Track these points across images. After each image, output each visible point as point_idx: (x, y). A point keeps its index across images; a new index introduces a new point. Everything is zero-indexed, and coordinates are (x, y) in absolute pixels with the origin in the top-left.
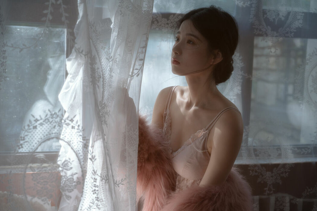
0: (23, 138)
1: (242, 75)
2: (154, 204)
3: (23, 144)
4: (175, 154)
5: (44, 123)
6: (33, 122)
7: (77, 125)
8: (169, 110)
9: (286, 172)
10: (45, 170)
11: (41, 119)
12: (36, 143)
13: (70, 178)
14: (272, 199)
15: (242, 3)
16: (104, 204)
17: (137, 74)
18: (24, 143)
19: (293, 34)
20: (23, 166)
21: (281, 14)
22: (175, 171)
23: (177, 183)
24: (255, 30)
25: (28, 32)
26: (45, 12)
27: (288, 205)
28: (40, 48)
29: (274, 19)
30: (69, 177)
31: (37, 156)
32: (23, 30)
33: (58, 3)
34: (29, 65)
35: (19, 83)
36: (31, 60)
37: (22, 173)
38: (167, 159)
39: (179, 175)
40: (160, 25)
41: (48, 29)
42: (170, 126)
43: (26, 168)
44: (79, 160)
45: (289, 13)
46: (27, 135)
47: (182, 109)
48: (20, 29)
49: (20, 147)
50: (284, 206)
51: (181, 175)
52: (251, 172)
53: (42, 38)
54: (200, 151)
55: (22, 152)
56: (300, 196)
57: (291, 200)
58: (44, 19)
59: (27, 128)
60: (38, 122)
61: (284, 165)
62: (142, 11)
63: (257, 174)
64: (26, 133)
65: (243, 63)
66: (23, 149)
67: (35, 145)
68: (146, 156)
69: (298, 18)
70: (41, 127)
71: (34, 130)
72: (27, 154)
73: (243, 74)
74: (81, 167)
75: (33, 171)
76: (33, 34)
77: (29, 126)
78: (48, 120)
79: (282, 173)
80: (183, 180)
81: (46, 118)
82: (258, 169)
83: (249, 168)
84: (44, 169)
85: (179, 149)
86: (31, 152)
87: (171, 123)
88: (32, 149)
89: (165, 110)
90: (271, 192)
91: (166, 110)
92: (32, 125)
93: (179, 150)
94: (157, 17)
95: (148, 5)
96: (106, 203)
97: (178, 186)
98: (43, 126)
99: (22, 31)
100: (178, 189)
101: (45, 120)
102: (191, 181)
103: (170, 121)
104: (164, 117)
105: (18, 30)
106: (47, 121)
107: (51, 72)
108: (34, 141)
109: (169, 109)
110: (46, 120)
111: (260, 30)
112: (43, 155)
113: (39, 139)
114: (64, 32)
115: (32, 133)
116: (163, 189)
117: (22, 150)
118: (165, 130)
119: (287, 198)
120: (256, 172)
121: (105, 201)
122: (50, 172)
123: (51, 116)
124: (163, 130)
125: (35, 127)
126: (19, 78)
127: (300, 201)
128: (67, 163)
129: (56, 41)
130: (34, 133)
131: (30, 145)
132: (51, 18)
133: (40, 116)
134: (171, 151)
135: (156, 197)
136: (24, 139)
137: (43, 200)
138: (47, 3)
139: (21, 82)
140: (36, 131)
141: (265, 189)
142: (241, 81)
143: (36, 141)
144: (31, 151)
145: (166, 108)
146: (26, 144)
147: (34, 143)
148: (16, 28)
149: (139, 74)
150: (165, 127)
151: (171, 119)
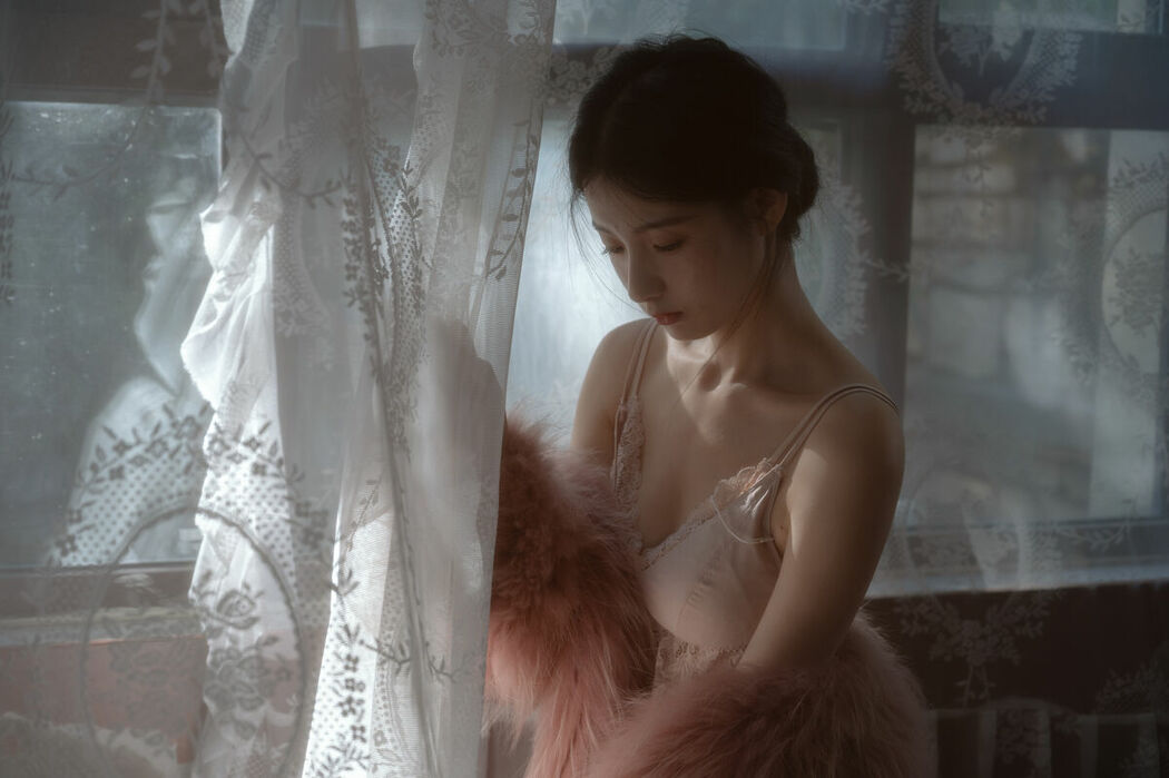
0: (75, 516)
1: (862, 265)
2: (575, 740)
3: (77, 535)
4: (652, 554)
5: (149, 456)
6: (111, 455)
7: (275, 459)
8: (638, 399)
9: (1034, 620)
10: (155, 631)
11: (139, 442)
12: (121, 532)
13: (250, 658)
14: (988, 720)
16: (387, 750)
17: (497, 272)
18: (81, 531)
19: (1044, 109)
20: (79, 619)
21: (998, 39)
22: (652, 618)
23: (659, 664)
24: (908, 98)
25: (78, 122)
26: (144, 46)
27: (1044, 739)
28: (126, 180)
29: (974, 58)
30: (245, 655)
31: (125, 578)
32: (62, 117)
33: (194, 9)
34: (84, 247)
35: (52, 311)
36: (93, 229)
37: (77, 641)
38: (625, 573)
39: (666, 632)
40: (563, 87)
41: (152, 112)
42: (639, 455)
43: (89, 625)
44: (283, 588)
45: (1028, 35)
46: (88, 504)
47: (687, 393)
48: (53, 112)
49: (68, 546)
51: (675, 634)
52: (904, 622)
53: (131, 146)
54: (747, 542)
55: (75, 564)
56: (1087, 707)
57: (1054, 721)
58: (139, 72)
59: (88, 475)
60: (130, 454)
62: (510, 36)
63: (927, 629)
64: (87, 498)
65: (864, 222)
66: (76, 554)
67: (120, 540)
68: (547, 571)
69: (1062, 53)
70: (138, 472)
71: (113, 485)
72: (90, 573)
73: (869, 262)
74: (293, 616)
75: (112, 635)
76: (99, 131)
77: (95, 468)
78: (164, 444)
79: (1021, 623)
80: (680, 652)
81: (157, 436)
82: (930, 611)
83: (898, 610)
84: (152, 626)
85: (671, 537)
86: (103, 567)
87: (641, 447)
88: (107, 552)
89: (622, 398)
90: (982, 697)
91: (626, 400)
92: (106, 466)
93: (671, 540)
95: (538, 16)
96: (396, 748)
97: (663, 673)
98: (146, 466)
99: (59, 120)
100: (662, 686)
101: (153, 444)
102: (709, 654)
103: (639, 439)
104: (619, 423)
105: (45, 115)
106: (158, 448)
107: (157, 265)
108: (114, 523)
109: (636, 397)
110: (157, 446)
111: (926, 99)
112: (146, 576)
113: (132, 514)
114: (212, 123)
115: (107, 494)
116: (611, 687)
117: (75, 558)
118: (620, 469)
119: (1043, 714)
120: (923, 621)
121: (393, 740)
122: (174, 636)
123: (174, 432)
124: (612, 473)
125: (118, 474)
126: (51, 294)
127: (1088, 724)
128: (238, 602)
129: (183, 156)
130: (113, 494)
131: (103, 538)
132: (166, 66)
133: (135, 432)
134: (638, 545)
135: (581, 715)
136: (79, 520)
137: (150, 742)
138: (150, 15)
139: (58, 309)
140: (119, 486)
141: (961, 684)
142: (863, 286)
143: (121, 524)
144: (105, 560)
145: (628, 393)
146: (85, 535)
147: (115, 530)
148: (37, 111)
149: (505, 269)
150: (619, 458)
151: (643, 434)
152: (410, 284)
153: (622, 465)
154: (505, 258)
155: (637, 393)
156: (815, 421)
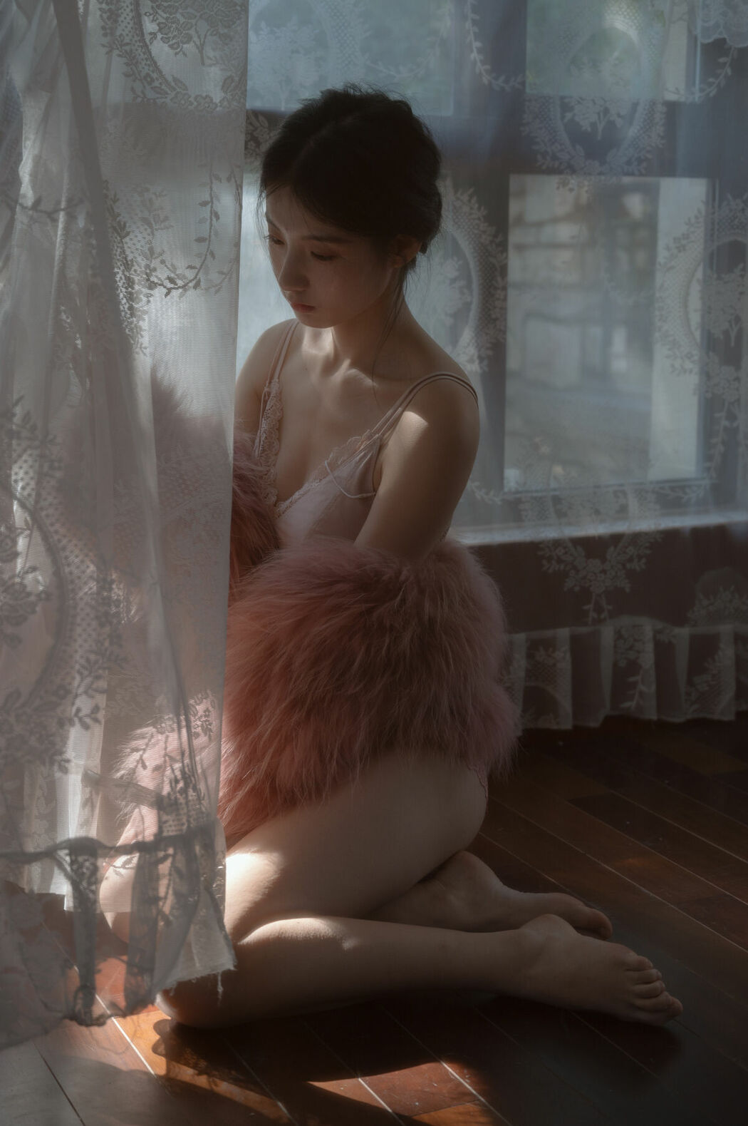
4: (283, 505)
8: (279, 383)
9: (640, 557)
14: (607, 634)
15: (502, 78)
21: (614, 110)
24: (539, 157)
27: (650, 647)
29: (593, 125)
42: (278, 427)
45: (634, 106)
47: (315, 376)
50: (638, 652)
52: (545, 562)
54: (353, 495)
56: (681, 621)
57: (656, 632)
61: (636, 538)
63: (562, 567)
79: (631, 560)
82: (566, 553)
83: (540, 553)
87: (280, 421)
89: (268, 382)
90: (602, 616)
91: (270, 383)
93: (299, 495)
94: (256, 129)
103: (279, 414)
104: (264, 401)
109: (277, 380)
111: (554, 157)
118: (263, 439)
119: (648, 627)
120: (560, 561)
124: (257, 441)
127: (682, 634)
134: (274, 499)
141: (586, 607)
145: (272, 378)
149: (199, 281)
150: (263, 429)
151: (282, 409)
152: (124, 290)
153: (265, 435)
154: (199, 271)
155: (279, 378)
156: (408, 400)
